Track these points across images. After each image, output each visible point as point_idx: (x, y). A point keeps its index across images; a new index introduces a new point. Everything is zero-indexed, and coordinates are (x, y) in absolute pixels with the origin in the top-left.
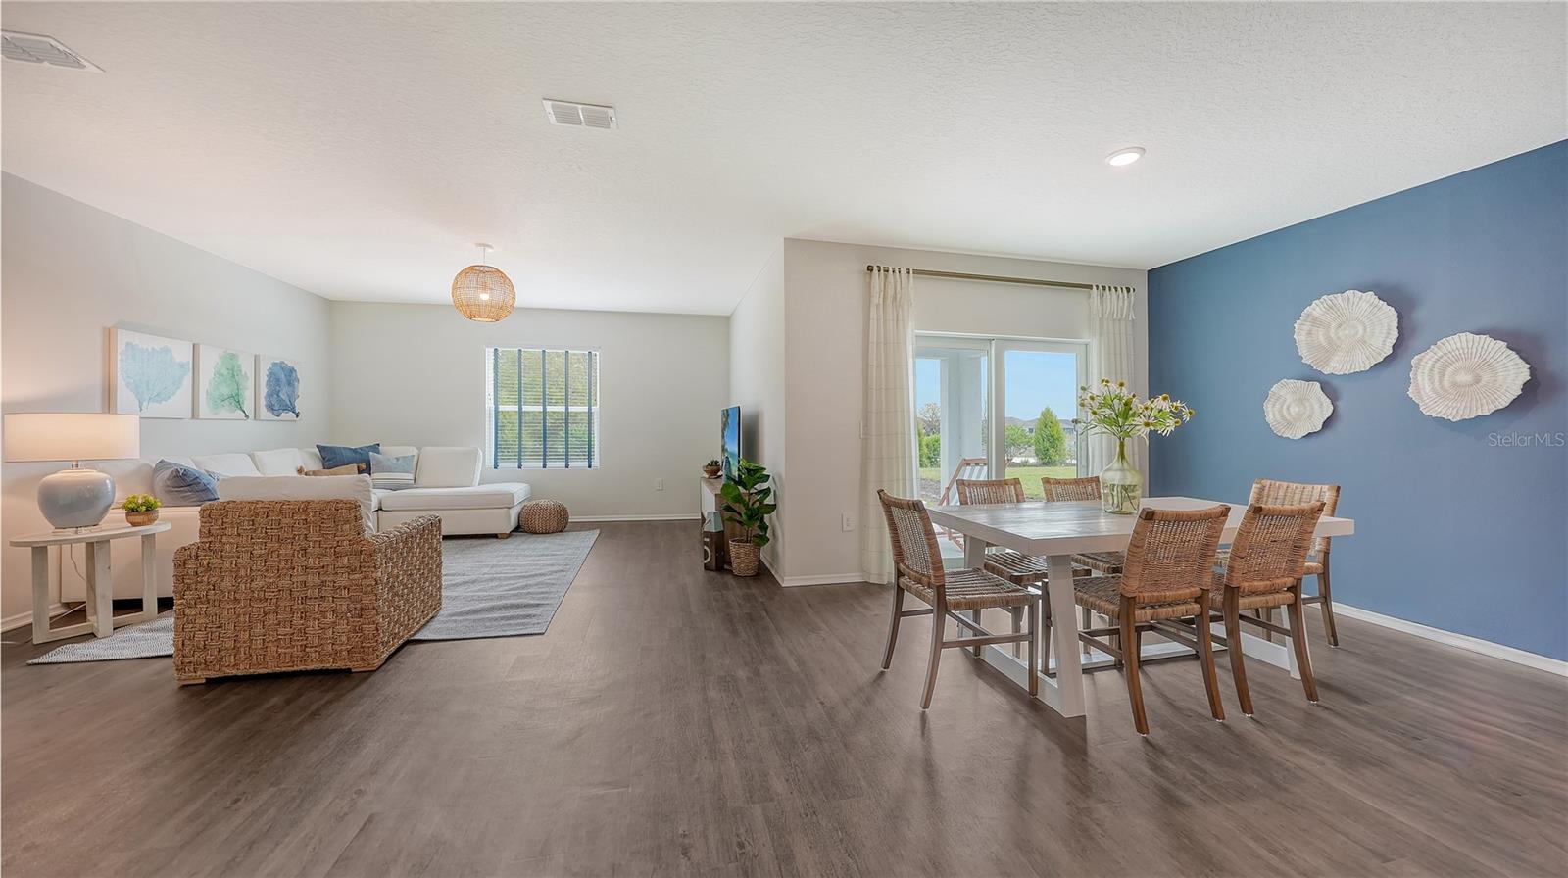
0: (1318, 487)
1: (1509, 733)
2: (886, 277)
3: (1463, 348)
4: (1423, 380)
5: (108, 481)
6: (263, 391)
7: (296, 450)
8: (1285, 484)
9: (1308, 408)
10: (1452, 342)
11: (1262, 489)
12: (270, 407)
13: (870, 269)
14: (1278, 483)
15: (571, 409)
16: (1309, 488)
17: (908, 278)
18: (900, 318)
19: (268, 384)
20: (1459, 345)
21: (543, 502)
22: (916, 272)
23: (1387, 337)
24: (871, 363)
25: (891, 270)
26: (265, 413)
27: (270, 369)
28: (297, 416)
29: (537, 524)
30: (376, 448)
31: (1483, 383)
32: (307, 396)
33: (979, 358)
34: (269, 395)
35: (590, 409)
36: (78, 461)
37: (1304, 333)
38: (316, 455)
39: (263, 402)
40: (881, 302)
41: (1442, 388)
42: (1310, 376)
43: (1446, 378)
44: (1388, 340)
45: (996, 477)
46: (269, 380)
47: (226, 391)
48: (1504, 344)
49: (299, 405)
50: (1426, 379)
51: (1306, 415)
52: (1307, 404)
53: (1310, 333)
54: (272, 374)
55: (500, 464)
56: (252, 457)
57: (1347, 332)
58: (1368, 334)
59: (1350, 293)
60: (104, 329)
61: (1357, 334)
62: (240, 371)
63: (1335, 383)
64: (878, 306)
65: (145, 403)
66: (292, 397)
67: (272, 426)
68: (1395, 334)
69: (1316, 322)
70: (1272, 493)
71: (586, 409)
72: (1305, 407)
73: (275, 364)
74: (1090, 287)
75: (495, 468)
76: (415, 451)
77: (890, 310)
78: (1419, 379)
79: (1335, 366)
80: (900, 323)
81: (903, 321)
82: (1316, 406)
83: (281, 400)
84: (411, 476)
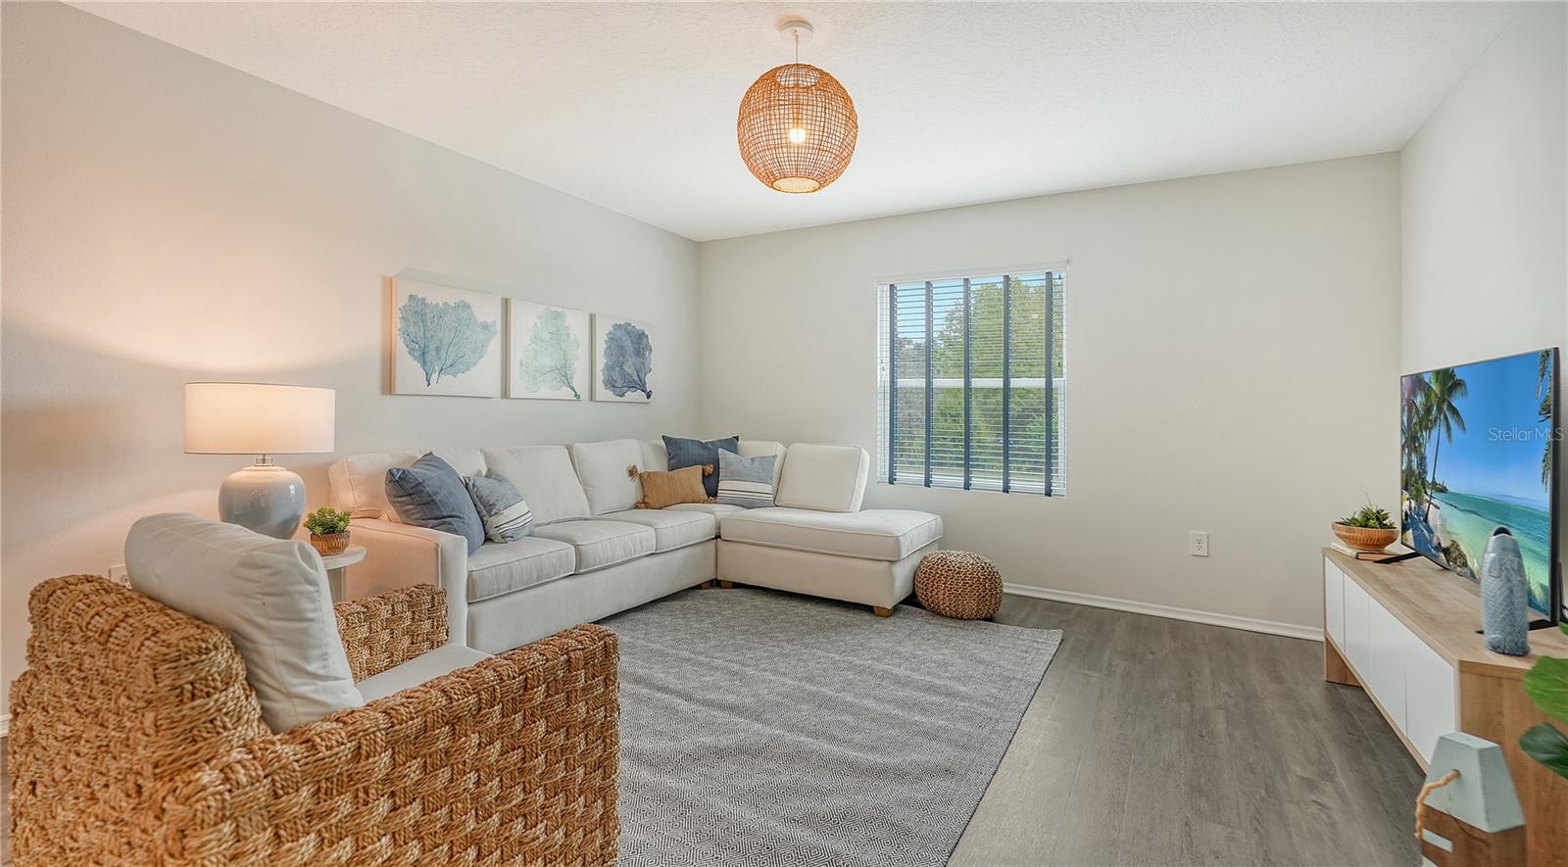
5: (292, 487)
6: (601, 362)
7: (635, 441)
12: (611, 384)
15: (1015, 383)
19: (608, 352)
21: (955, 556)
26: (603, 392)
27: (610, 333)
28: (649, 396)
29: (942, 598)
30: (732, 444)
32: (663, 368)
34: (609, 368)
35: (1049, 383)
36: (264, 455)
38: (663, 448)
39: (600, 377)
46: (609, 348)
47: (548, 362)
49: (650, 381)
54: (612, 339)
55: (900, 475)
56: (569, 449)
60: (385, 278)
62: (568, 335)
65: (435, 376)
66: (642, 370)
67: (610, 406)
71: (1041, 383)
73: (617, 327)
75: (891, 483)
76: (778, 449)
83: (624, 375)
84: (768, 488)
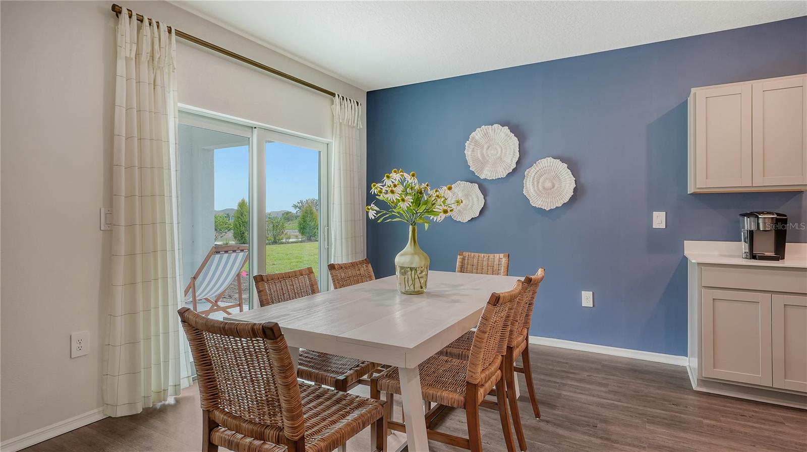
0: (497, 255)
1: (612, 402)
2: (139, 29)
3: (548, 167)
4: (529, 185)
8: (477, 254)
9: (471, 201)
10: (543, 162)
11: (463, 259)
13: (116, 10)
14: (473, 254)
16: (492, 256)
17: (170, 39)
18: (158, 82)
20: (546, 164)
22: (179, 34)
23: (513, 157)
24: (116, 133)
25: (146, 22)
31: (556, 188)
33: (213, 150)
37: (471, 150)
40: (133, 55)
41: (538, 190)
42: (473, 179)
43: (540, 184)
44: (514, 159)
45: (258, 272)
48: (566, 165)
50: (531, 185)
51: (469, 206)
52: (470, 198)
53: (473, 151)
57: (492, 152)
58: (503, 154)
59: (496, 126)
61: (497, 152)
63: (486, 184)
64: (127, 59)
68: (518, 155)
69: (477, 144)
70: (470, 261)
72: (469, 200)
74: (333, 95)
77: (144, 68)
78: (528, 184)
79: (486, 174)
80: (159, 88)
81: (163, 87)
82: (475, 199)
